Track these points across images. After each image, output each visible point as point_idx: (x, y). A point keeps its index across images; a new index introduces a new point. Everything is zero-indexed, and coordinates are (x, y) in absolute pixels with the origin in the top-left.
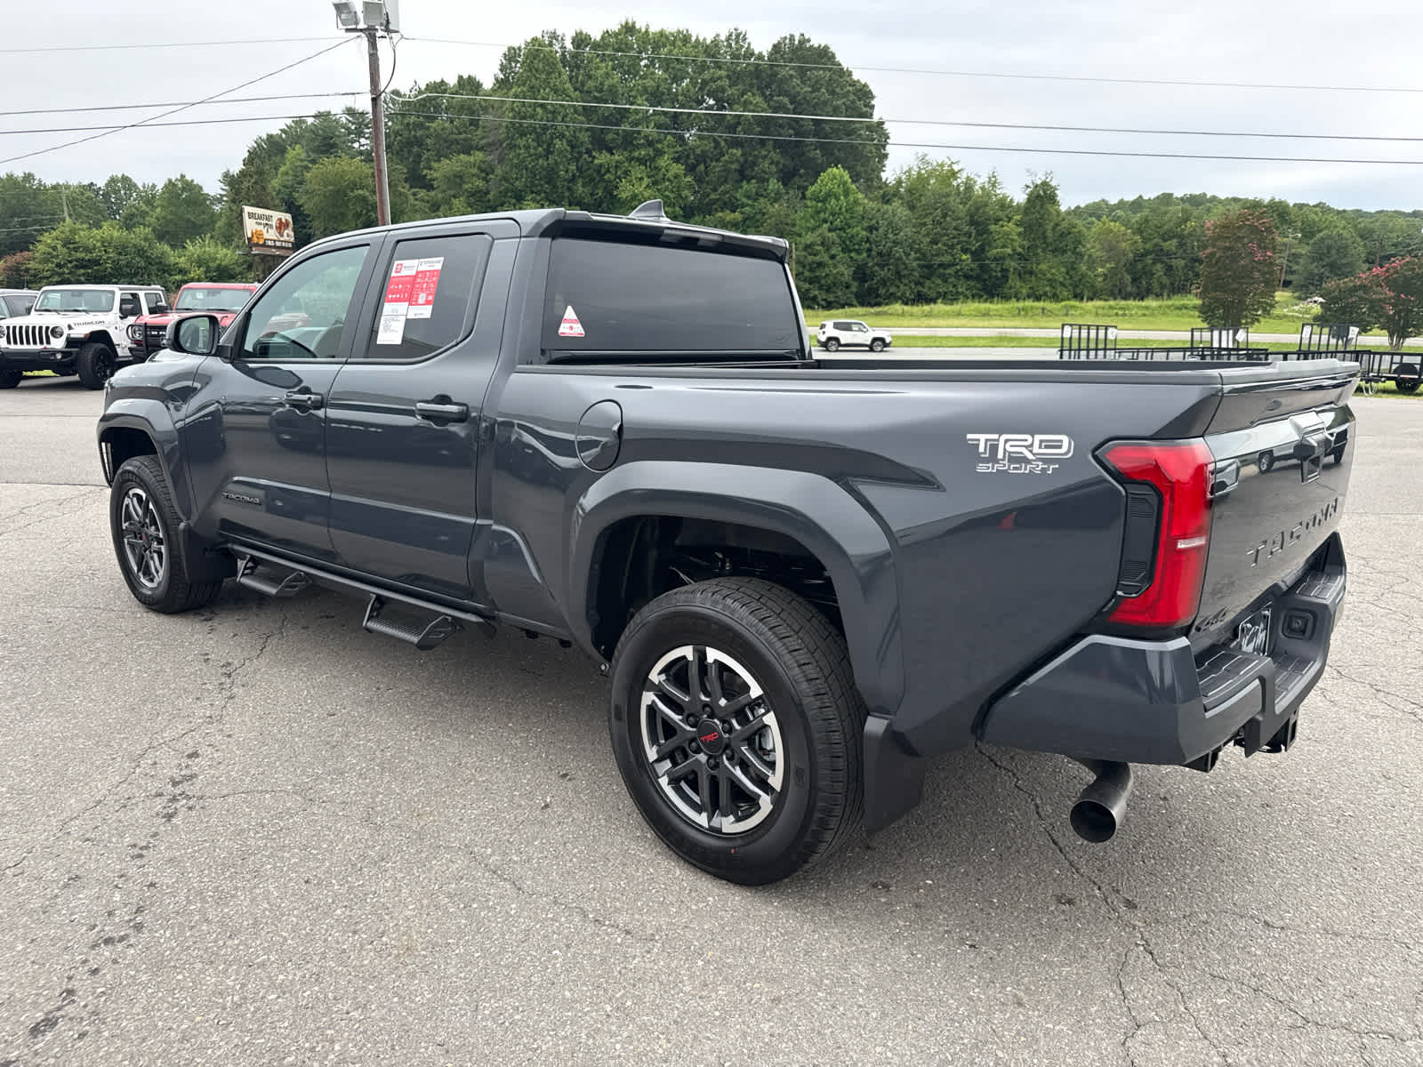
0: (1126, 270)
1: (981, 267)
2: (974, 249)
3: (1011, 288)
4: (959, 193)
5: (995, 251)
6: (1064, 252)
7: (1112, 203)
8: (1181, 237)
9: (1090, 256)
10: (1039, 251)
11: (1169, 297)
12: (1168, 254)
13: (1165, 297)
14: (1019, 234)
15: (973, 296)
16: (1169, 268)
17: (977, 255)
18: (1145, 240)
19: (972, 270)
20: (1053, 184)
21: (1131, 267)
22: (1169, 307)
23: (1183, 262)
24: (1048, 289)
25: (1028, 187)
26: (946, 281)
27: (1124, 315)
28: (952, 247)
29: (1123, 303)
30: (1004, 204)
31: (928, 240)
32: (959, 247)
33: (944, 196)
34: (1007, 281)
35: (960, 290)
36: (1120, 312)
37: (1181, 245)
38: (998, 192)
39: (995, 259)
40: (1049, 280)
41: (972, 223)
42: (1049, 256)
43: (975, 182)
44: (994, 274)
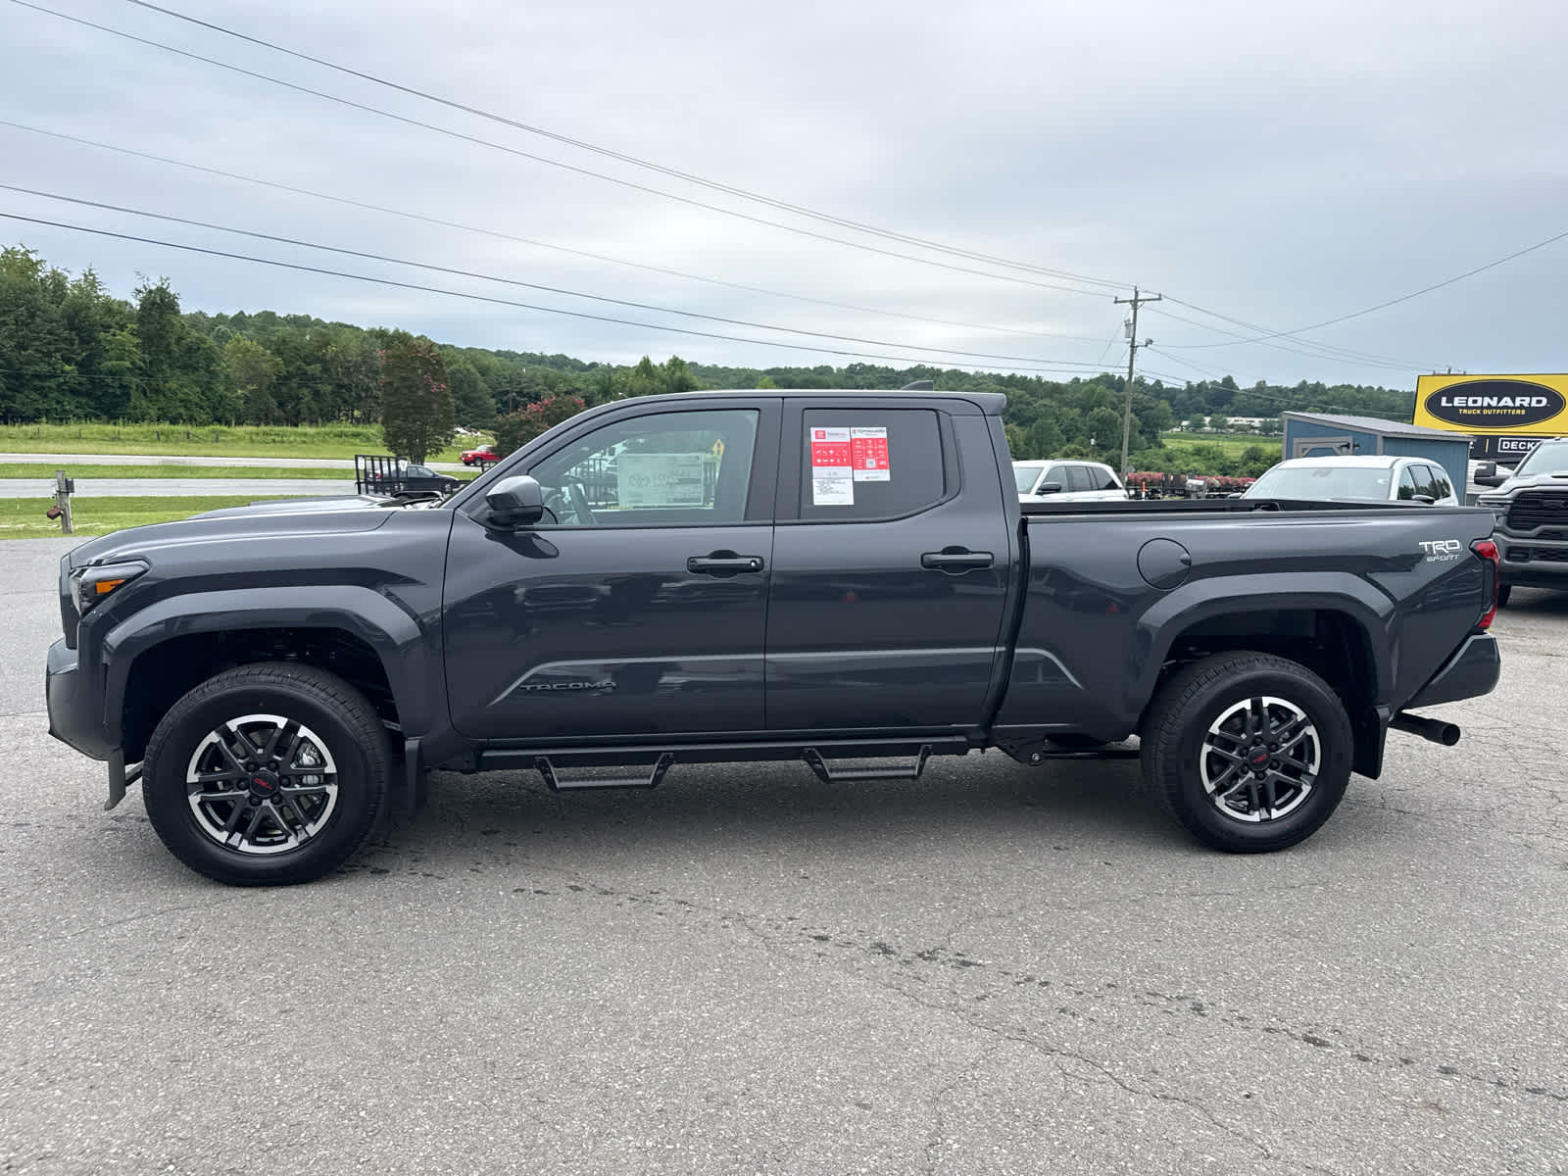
0: (271, 395)
1: (92, 381)
2: (79, 358)
3: (135, 408)
4: (45, 290)
5: (109, 364)
6: (196, 369)
7: (210, 316)
8: (321, 360)
9: (227, 376)
10: (165, 366)
11: (324, 425)
12: (314, 378)
13: (320, 425)
14: (137, 346)
15: (86, 416)
16: (316, 394)
17: (84, 366)
18: (287, 363)
19: (80, 384)
20: (172, 291)
21: (275, 389)
22: (328, 434)
23: (330, 388)
24: (182, 410)
25: (140, 292)
26: (46, 396)
27: (283, 442)
28: (49, 355)
29: (277, 429)
30: (110, 309)
31: (13, 344)
32: (58, 355)
33: (28, 292)
34: (129, 399)
35: (67, 407)
36: (277, 439)
37: (325, 370)
38: (100, 293)
39: (111, 373)
40: (181, 401)
41: (71, 327)
42: (178, 372)
43: (66, 278)
44: (111, 390)
